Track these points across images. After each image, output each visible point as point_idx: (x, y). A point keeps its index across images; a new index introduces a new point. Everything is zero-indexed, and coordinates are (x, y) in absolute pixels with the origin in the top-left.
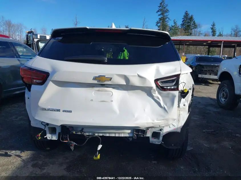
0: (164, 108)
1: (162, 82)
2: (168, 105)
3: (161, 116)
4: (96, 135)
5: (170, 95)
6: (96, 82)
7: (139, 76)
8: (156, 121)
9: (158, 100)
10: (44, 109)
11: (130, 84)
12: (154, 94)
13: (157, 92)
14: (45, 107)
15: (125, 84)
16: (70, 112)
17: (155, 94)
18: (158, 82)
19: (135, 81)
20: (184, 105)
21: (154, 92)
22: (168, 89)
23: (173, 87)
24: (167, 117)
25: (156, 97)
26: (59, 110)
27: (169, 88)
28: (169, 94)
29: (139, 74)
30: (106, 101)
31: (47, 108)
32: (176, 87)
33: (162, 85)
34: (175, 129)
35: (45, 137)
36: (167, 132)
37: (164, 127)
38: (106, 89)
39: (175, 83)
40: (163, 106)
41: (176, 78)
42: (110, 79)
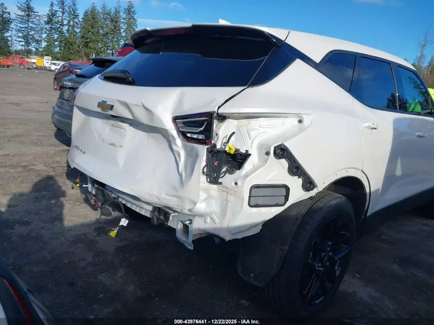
1: (184, 123)
3: (175, 188)
4: (120, 200)
6: (99, 110)
7: (144, 106)
8: (164, 196)
9: (177, 157)
12: (174, 144)
17: (176, 145)
18: (177, 122)
20: (236, 184)
22: (192, 139)
24: (180, 193)
25: (177, 152)
26: (79, 148)
29: (143, 103)
30: (115, 144)
32: (204, 137)
33: (183, 129)
34: (215, 229)
35: (84, 186)
36: (199, 229)
37: (194, 216)
38: (121, 124)
39: (202, 129)
40: (182, 172)
41: (206, 120)
42: (112, 107)
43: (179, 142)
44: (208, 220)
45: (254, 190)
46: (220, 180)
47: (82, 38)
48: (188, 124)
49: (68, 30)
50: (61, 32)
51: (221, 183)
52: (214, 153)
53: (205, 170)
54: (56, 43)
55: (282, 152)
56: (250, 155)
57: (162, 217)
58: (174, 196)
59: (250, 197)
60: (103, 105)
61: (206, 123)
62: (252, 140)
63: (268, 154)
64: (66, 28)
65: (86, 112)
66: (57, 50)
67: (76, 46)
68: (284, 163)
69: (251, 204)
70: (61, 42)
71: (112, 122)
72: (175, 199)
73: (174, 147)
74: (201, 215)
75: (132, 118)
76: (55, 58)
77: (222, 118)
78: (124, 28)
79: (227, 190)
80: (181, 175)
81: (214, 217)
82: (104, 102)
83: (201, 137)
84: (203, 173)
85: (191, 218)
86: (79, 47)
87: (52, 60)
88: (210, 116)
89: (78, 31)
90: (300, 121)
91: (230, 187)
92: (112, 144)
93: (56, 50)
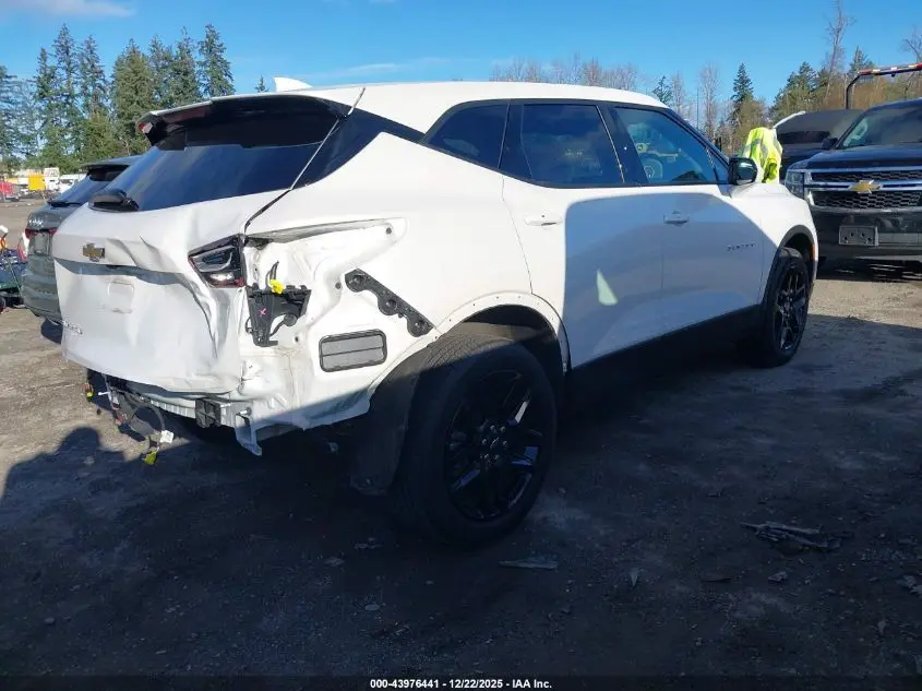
0: (214, 341)
1: (204, 260)
3: (207, 362)
4: (152, 402)
7: (145, 242)
9: (208, 314)
15: (135, 265)
18: (194, 260)
20: (297, 339)
21: (198, 291)
25: (203, 304)
29: (143, 237)
34: (283, 415)
35: (100, 394)
36: (264, 421)
37: (252, 400)
38: (125, 277)
39: (228, 264)
40: (214, 334)
41: (231, 250)
42: (102, 253)
43: (204, 289)
44: (273, 403)
45: (325, 346)
46: (271, 339)
47: (119, 117)
48: (208, 260)
49: (86, 106)
50: (73, 113)
51: (275, 343)
52: (259, 297)
53: (249, 325)
54: (66, 137)
55: (359, 281)
56: (310, 291)
57: (211, 414)
58: (209, 375)
59: (321, 356)
60: (89, 250)
61: (231, 254)
62: (313, 269)
63: (338, 286)
64: (80, 101)
65: (73, 266)
66: (71, 150)
67: (109, 137)
68: (370, 297)
69: (325, 366)
70: (76, 132)
71: (112, 277)
72: (210, 379)
73: (200, 298)
74: (260, 398)
75: (133, 264)
76: (67, 168)
77: (261, 242)
78: (206, 82)
79: (286, 353)
80: (213, 339)
81: (280, 396)
82: (90, 246)
83: (229, 277)
84: (247, 329)
85: (248, 405)
86: (116, 136)
87: (62, 173)
88: (235, 241)
89: (107, 103)
90: (389, 231)
91: (291, 346)
92: (117, 311)
93: (70, 152)
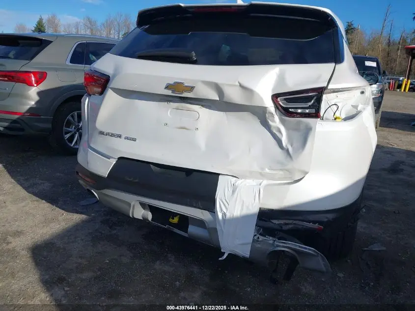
0: (288, 151)
1: (285, 99)
2: (295, 145)
3: (279, 163)
5: (302, 127)
7: (241, 86)
9: (277, 134)
10: (102, 133)
11: (225, 99)
12: (270, 120)
13: (277, 118)
14: (103, 131)
15: (218, 99)
16: (134, 140)
17: (273, 121)
18: (279, 99)
19: (234, 95)
21: (271, 118)
22: (298, 113)
23: (307, 111)
24: (289, 166)
25: (274, 127)
26: (120, 136)
27: (299, 111)
28: (299, 123)
29: (241, 82)
30: (187, 127)
31: (106, 131)
32: (313, 111)
33: (287, 105)
39: (310, 104)
40: (286, 146)
41: (316, 96)
61: (315, 98)
73: (271, 123)
80: (286, 149)
90: (362, 93)
92: (183, 128)
